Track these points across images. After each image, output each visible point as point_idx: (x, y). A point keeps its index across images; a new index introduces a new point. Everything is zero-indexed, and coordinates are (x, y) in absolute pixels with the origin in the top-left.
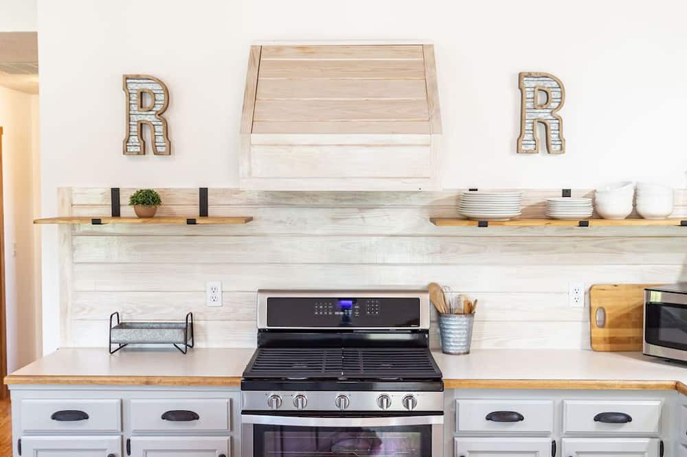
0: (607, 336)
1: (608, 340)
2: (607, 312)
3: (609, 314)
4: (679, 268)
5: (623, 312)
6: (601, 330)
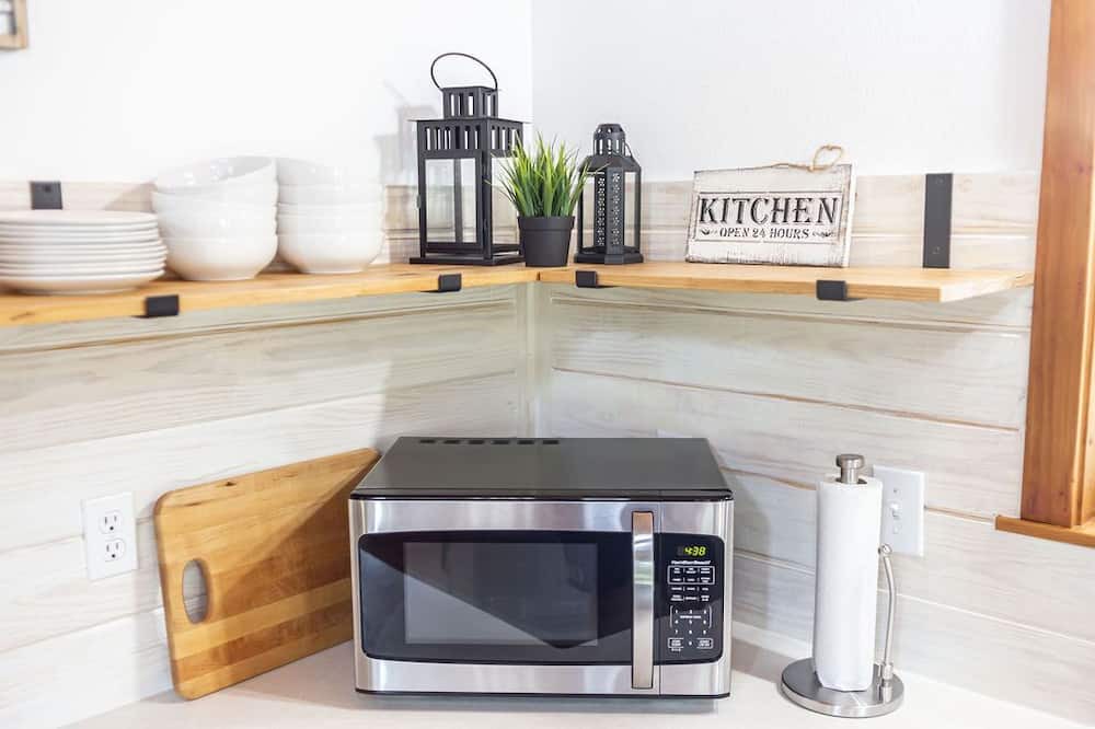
0: (221, 642)
1: (222, 655)
2: (213, 571)
3: (220, 575)
4: (374, 402)
5: (254, 561)
6: (203, 629)
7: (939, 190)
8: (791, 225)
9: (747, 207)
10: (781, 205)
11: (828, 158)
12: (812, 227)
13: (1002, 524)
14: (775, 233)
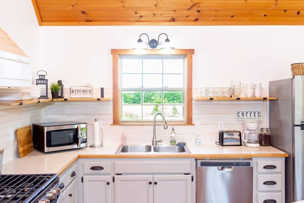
0: (23, 150)
1: (23, 152)
6: (21, 148)
7: (102, 89)
8: (85, 93)
9: (79, 91)
10: (84, 91)
11: (88, 86)
12: (88, 93)
13: (111, 125)
14: (83, 94)
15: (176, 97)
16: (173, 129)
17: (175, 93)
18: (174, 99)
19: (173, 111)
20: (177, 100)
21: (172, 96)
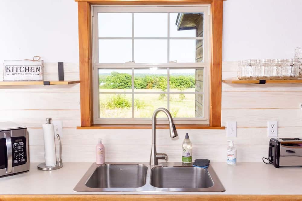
7: (61, 65)
8: (30, 72)
9: (19, 69)
10: (27, 68)
12: (35, 73)
13: (78, 128)
14: (26, 74)
15: (183, 82)
16: (187, 137)
17: (182, 79)
18: (181, 85)
19: (181, 96)
20: (184, 85)
21: (179, 81)
